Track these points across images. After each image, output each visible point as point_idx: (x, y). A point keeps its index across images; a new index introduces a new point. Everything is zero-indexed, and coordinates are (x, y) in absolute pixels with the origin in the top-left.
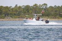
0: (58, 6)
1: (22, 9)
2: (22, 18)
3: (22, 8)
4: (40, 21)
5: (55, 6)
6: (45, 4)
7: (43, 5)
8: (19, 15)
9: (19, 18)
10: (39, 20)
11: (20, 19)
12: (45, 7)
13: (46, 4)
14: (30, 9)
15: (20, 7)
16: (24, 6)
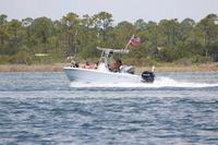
0: (151, 22)
1: (24, 32)
2: (24, 63)
3: (23, 28)
4: (123, 74)
5: (140, 21)
6: (103, 15)
7: (96, 16)
8: (13, 53)
9: (11, 62)
10: (119, 71)
11: (15, 66)
12: (105, 25)
13: (109, 16)
14: (50, 31)
15: (15, 24)
16: (28, 19)
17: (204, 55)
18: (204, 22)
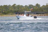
17: (13, 13)
18: (13, 6)
